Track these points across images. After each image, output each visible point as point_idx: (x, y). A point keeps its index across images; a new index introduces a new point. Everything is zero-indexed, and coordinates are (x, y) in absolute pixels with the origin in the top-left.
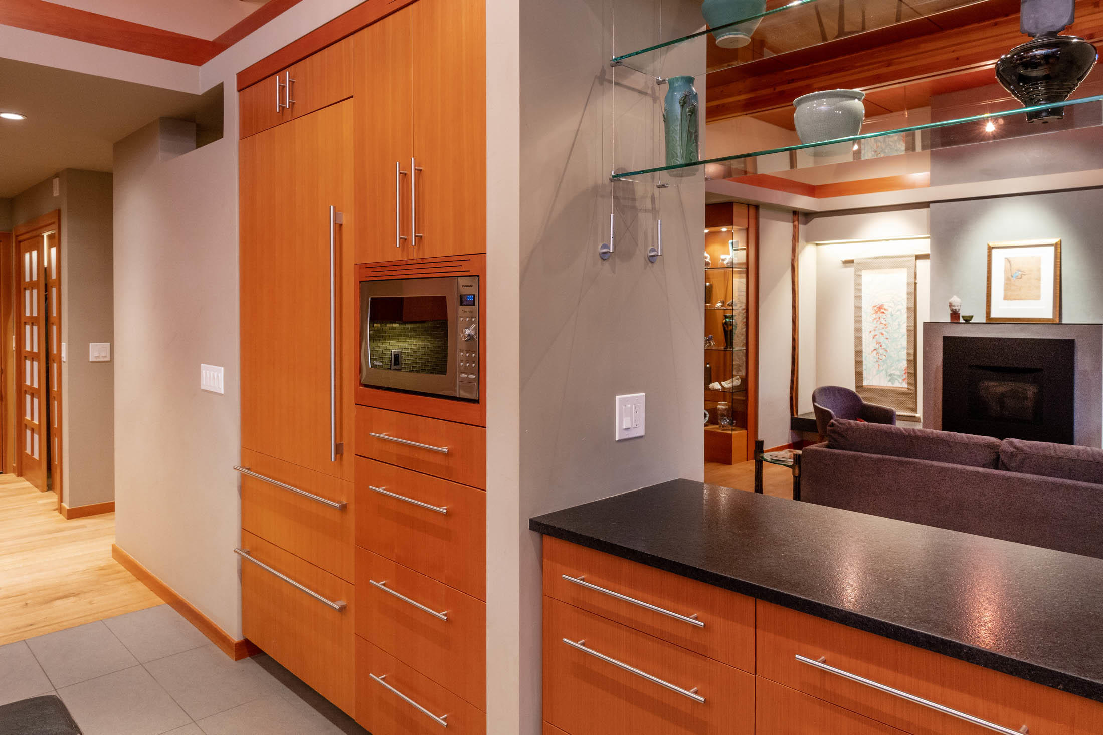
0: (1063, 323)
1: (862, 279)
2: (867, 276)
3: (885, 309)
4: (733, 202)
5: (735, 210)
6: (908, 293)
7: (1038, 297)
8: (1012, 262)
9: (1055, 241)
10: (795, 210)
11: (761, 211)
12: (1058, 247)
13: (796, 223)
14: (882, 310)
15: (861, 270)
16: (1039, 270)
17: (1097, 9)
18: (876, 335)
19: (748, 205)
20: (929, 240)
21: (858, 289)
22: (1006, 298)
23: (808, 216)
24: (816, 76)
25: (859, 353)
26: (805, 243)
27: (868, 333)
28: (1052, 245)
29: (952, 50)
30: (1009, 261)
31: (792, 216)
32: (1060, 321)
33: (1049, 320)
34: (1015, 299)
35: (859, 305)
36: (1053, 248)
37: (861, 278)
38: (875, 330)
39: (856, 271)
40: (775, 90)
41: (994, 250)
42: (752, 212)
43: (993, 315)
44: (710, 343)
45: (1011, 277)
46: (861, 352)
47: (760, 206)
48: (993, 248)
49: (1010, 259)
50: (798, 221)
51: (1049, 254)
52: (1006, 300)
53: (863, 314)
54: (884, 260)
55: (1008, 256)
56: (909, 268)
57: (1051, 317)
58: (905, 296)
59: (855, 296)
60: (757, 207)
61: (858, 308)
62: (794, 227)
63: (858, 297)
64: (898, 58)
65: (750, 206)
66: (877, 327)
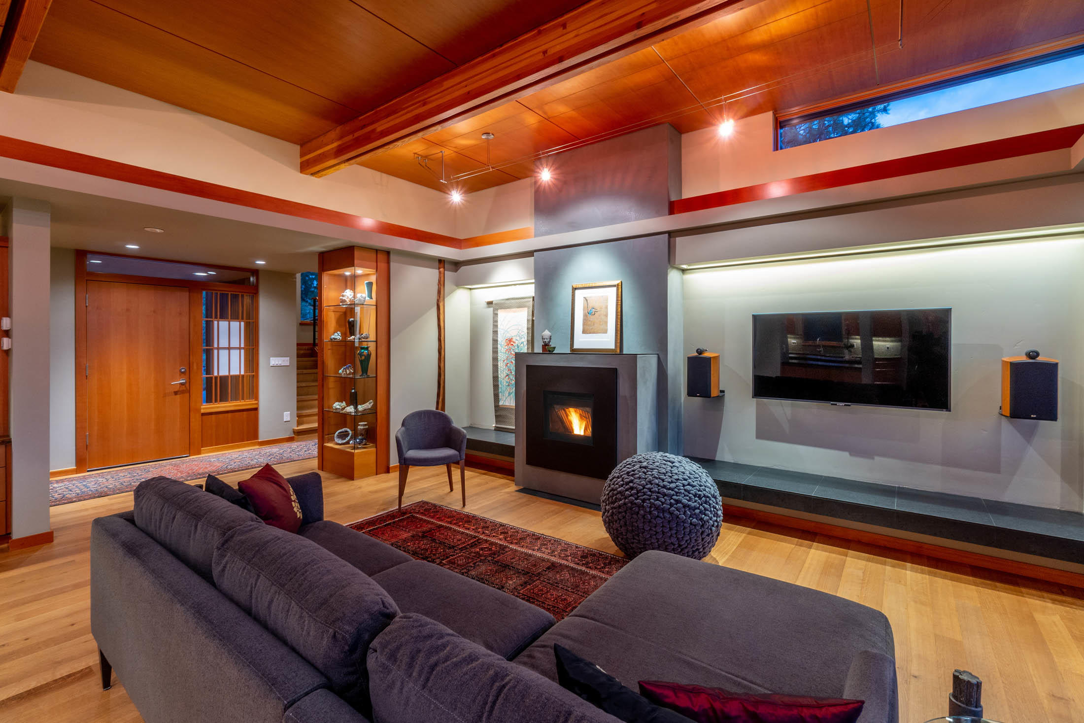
0: (624, 353)
1: (499, 317)
2: (501, 314)
3: (514, 342)
4: (354, 246)
5: (355, 252)
6: (528, 329)
7: (605, 332)
8: (588, 301)
9: (617, 282)
10: (440, 259)
11: (392, 257)
12: (619, 287)
13: (442, 270)
14: (512, 343)
15: (497, 310)
16: (607, 307)
17: (565, 31)
18: (508, 364)
19: (377, 251)
20: (534, 285)
21: (495, 326)
22: (584, 332)
23: (456, 265)
24: (378, 121)
25: (496, 378)
26: (455, 287)
27: (502, 361)
28: (614, 286)
29: (465, 85)
30: (587, 300)
31: (438, 264)
32: (620, 352)
33: (612, 349)
34: (590, 333)
35: (495, 338)
36: (615, 289)
37: (497, 317)
38: (507, 359)
39: (494, 311)
40: (353, 136)
41: (577, 292)
42: (381, 257)
43: (575, 347)
44: (346, 371)
45: (587, 314)
46: (497, 377)
47: (391, 252)
48: (576, 289)
49: (587, 299)
50: (444, 268)
51: (612, 293)
52: (585, 333)
53: (499, 346)
54: (513, 301)
55: (586, 296)
56: (528, 308)
57: (612, 347)
58: (526, 331)
59: (493, 331)
60: (388, 253)
61: (495, 341)
62: (440, 272)
63: (495, 332)
64: (429, 98)
65: (378, 251)
66: (508, 357)
